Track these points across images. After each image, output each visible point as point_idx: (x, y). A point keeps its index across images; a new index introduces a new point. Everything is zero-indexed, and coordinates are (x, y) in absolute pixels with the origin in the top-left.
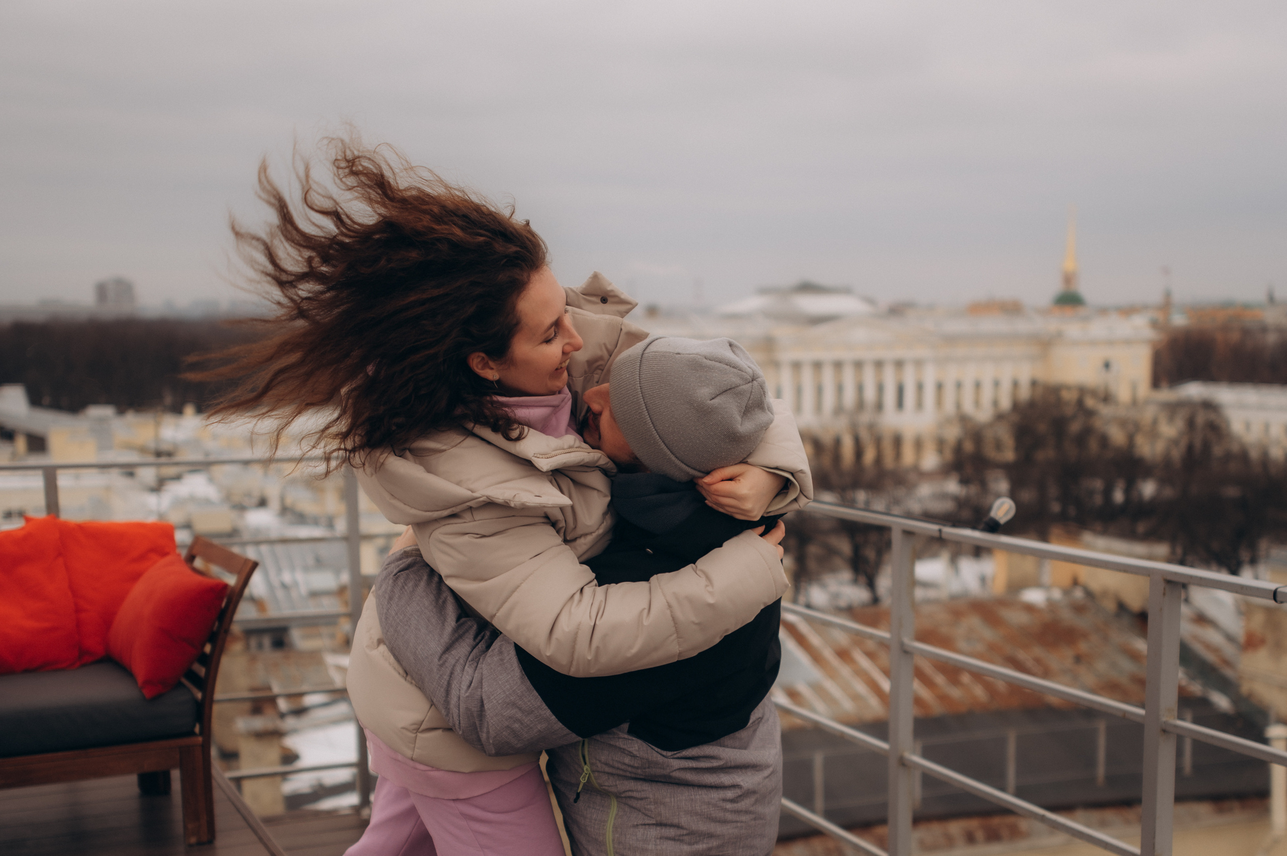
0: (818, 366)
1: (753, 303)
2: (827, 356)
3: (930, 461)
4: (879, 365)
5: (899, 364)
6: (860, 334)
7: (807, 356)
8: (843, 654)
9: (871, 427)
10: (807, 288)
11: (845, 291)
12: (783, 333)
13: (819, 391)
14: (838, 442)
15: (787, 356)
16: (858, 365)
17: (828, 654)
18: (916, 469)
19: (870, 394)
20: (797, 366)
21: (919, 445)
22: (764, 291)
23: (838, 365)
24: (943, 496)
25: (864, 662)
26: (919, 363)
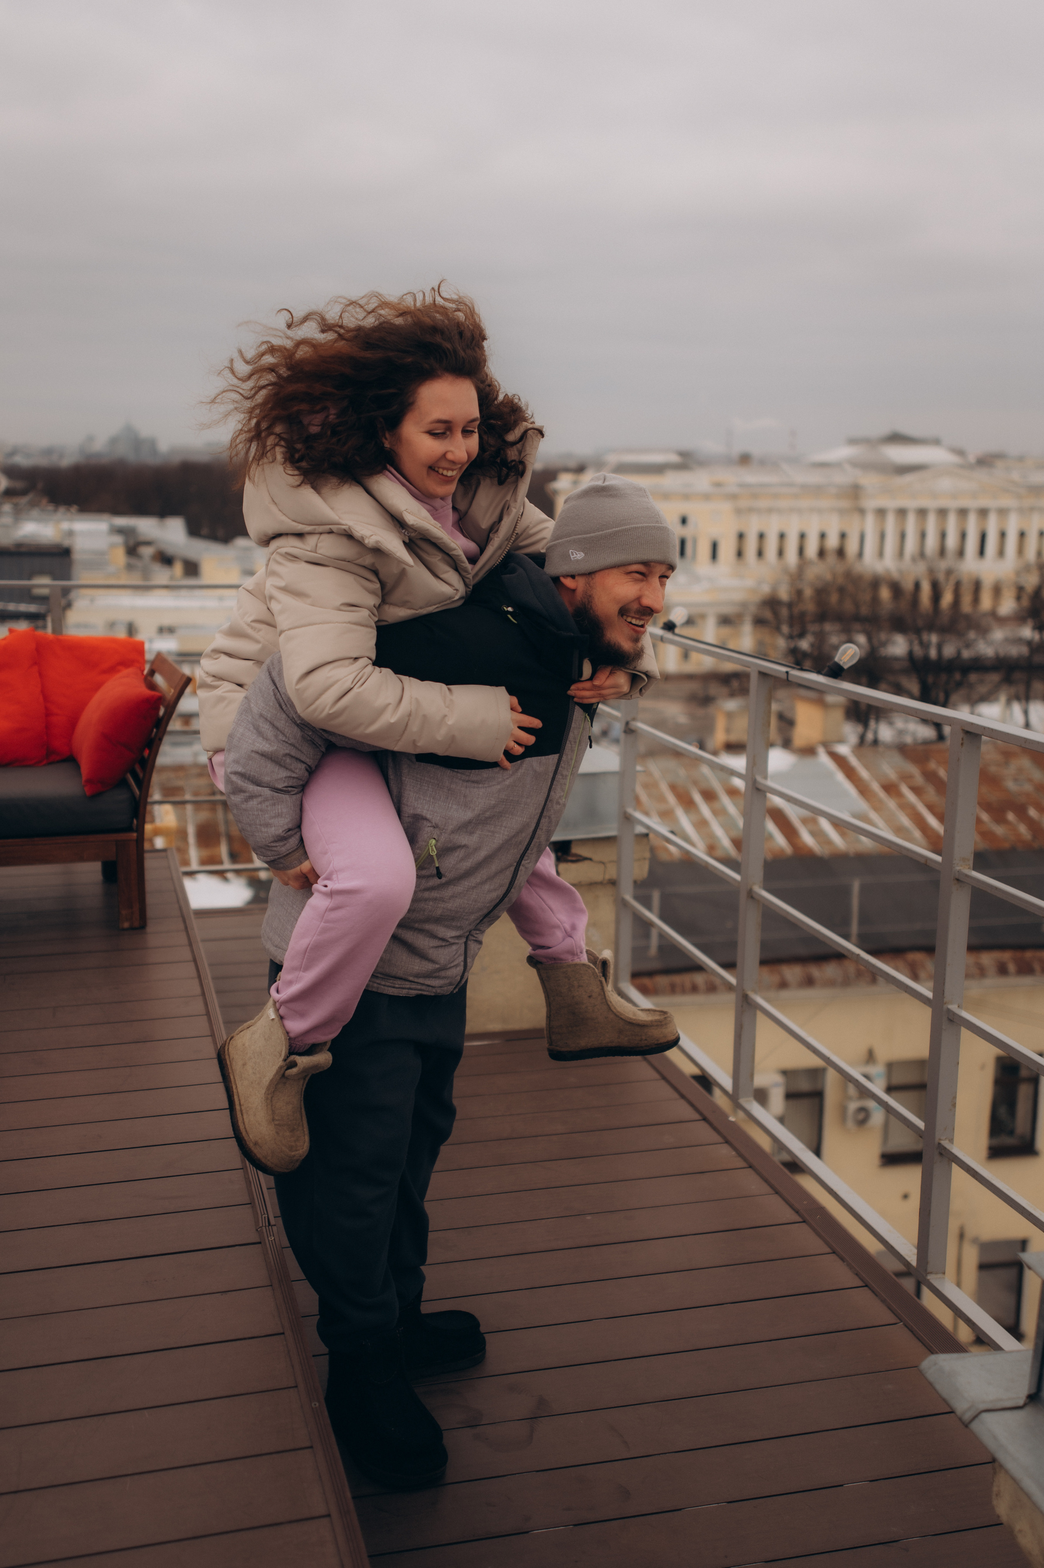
0: (902, 513)
1: (843, 452)
2: (911, 504)
3: (1008, 606)
4: (963, 513)
5: (983, 513)
6: (946, 484)
7: (891, 504)
8: (890, 788)
9: (949, 572)
10: (897, 438)
11: (936, 442)
12: (869, 481)
13: (903, 536)
14: (917, 586)
15: (870, 504)
16: (942, 513)
17: (876, 787)
18: (993, 614)
19: (952, 542)
20: (881, 513)
21: (997, 590)
22: (853, 441)
23: (922, 513)
24: (1020, 641)
25: (911, 797)
26: (1003, 512)
